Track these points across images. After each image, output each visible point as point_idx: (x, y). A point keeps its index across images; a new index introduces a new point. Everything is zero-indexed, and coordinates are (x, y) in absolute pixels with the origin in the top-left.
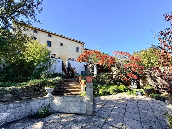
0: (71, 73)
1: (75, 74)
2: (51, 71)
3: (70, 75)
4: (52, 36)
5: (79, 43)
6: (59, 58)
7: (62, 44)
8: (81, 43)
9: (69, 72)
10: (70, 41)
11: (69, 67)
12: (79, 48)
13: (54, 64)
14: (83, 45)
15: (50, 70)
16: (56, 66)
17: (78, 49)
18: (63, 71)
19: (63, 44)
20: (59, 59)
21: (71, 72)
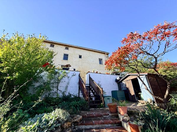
0: (95, 96)
1: (104, 97)
2: (59, 92)
3: (94, 99)
4: (70, 48)
5: (102, 53)
6: (74, 70)
7: (80, 57)
8: (104, 53)
9: (91, 94)
10: (90, 52)
11: (90, 84)
12: (102, 59)
13: (65, 79)
14: (107, 55)
15: (58, 89)
16: (68, 83)
17: (100, 60)
18: (80, 92)
19: (82, 57)
20: (74, 72)
21: (94, 93)
